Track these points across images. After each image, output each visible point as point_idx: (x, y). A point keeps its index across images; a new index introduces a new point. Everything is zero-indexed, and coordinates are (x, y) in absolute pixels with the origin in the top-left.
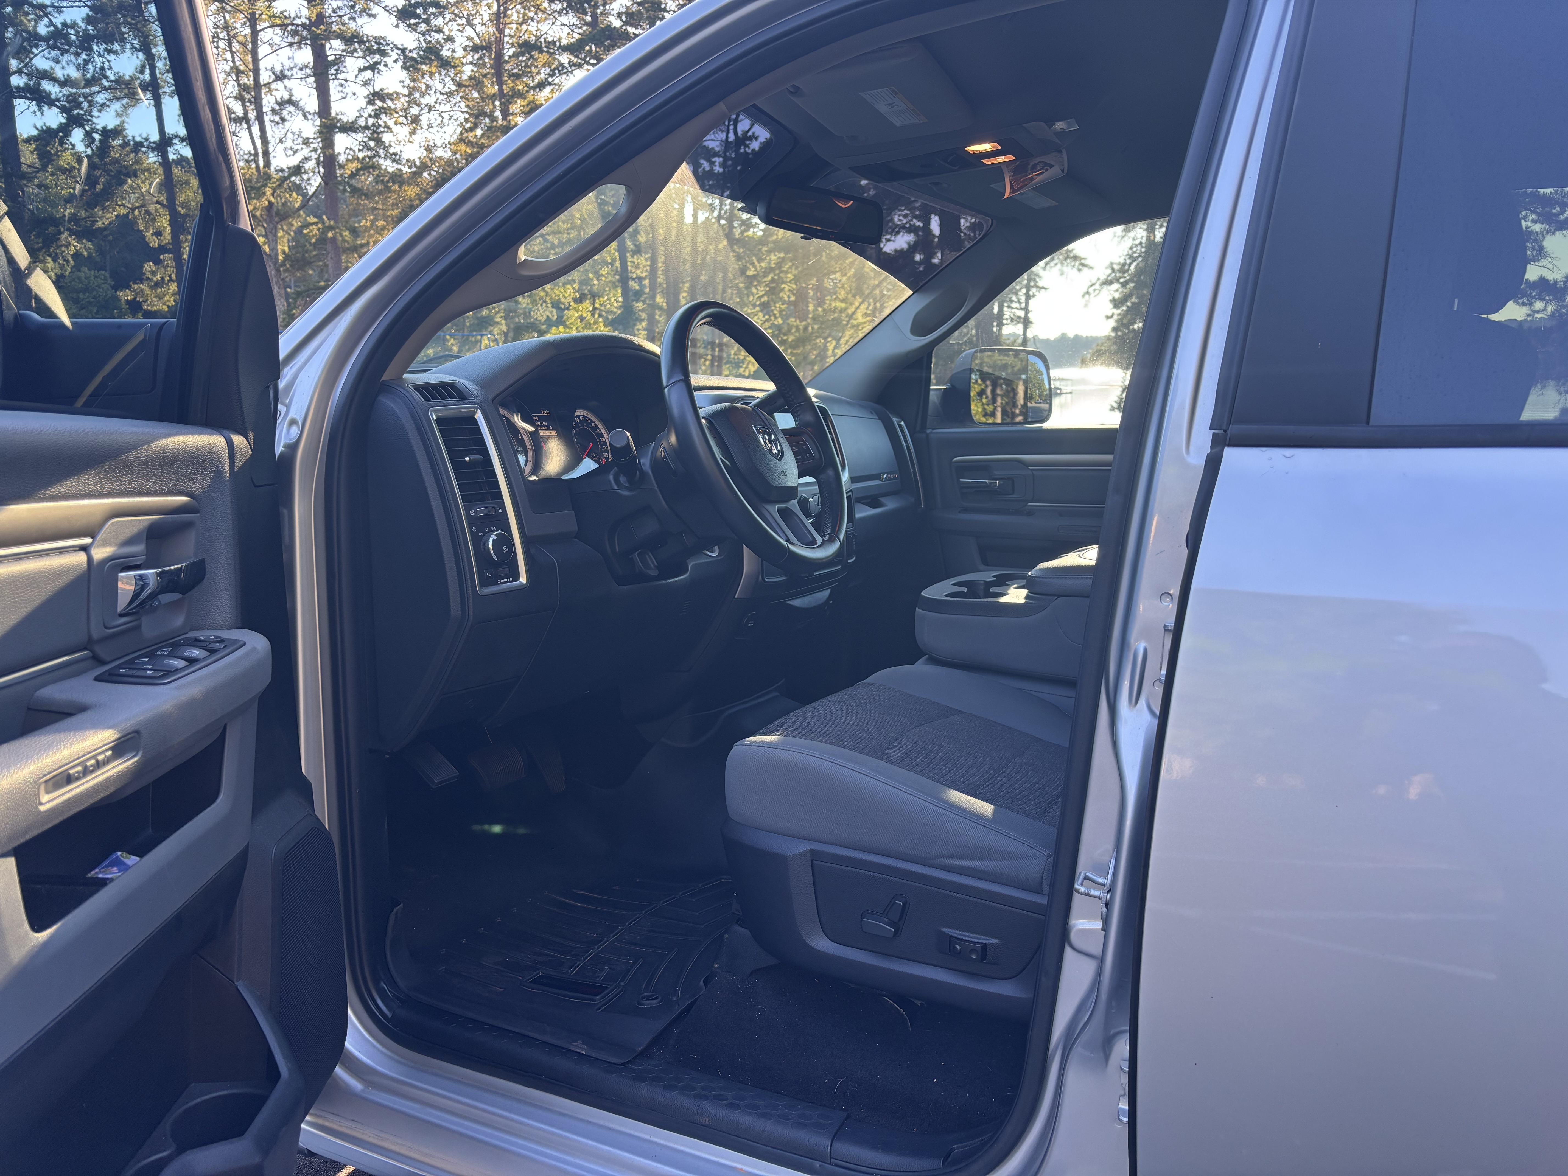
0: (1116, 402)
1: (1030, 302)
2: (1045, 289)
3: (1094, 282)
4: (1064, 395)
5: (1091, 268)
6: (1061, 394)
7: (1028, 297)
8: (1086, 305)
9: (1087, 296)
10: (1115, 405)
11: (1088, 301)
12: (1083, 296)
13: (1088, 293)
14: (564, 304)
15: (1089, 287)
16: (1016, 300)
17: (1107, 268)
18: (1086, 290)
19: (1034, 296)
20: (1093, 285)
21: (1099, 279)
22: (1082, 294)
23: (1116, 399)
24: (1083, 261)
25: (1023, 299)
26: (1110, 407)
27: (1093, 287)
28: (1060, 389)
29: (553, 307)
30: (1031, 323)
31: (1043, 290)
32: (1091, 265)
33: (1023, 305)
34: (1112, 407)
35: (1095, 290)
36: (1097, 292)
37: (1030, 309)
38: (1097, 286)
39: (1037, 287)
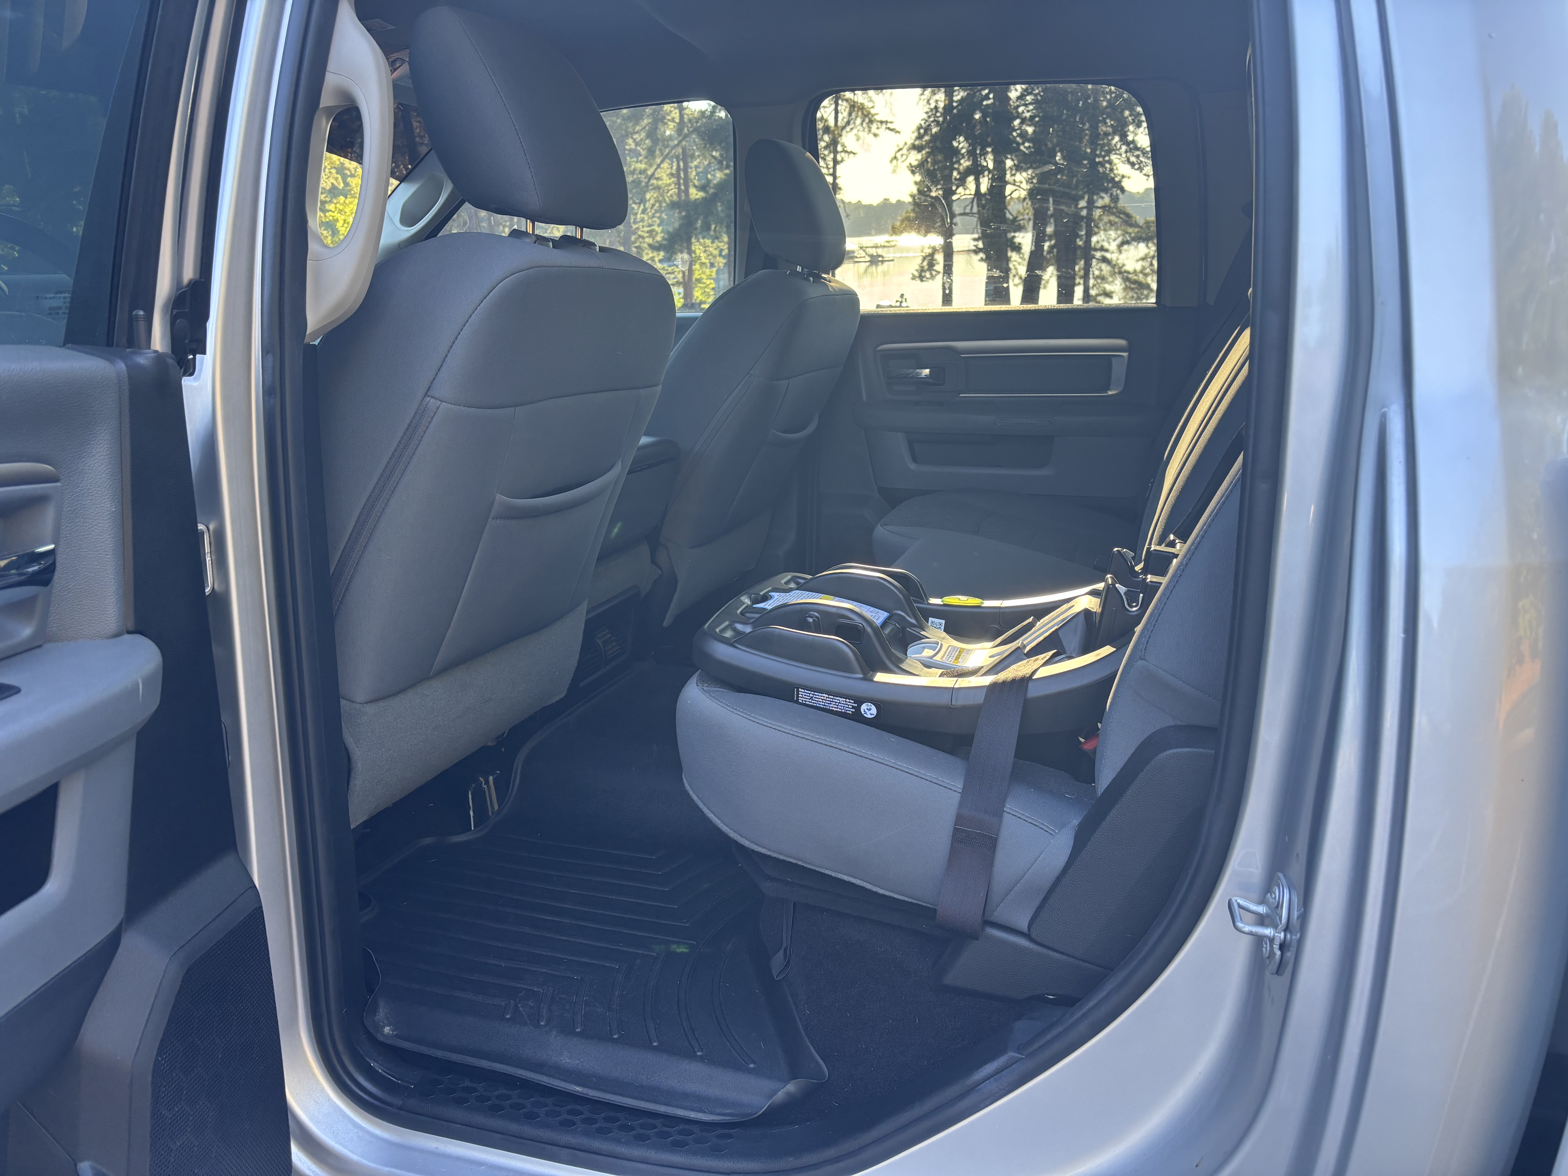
0: (917, 270)
1: (838, 167)
2: (854, 154)
3: (901, 147)
4: (886, 263)
5: (899, 132)
6: (882, 262)
7: (836, 162)
8: (894, 171)
9: (895, 161)
10: (916, 274)
11: (896, 166)
12: (891, 161)
13: (895, 158)
14: (349, 169)
15: (896, 153)
16: (825, 166)
17: (913, 132)
18: (894, 156)
19: (842, 161)
20: (900, 150)
21: (906, 144)
22: (890, 159)
23: (918, 268)
24: (889, 125)
25: (831, 164)
26: (911, 276)
27: (901, 152)
28: (882, 257)
29: (337, 173)
30: (840, 189)
31: (852, 155)
32: (897, 130)
33: (831, 171)
34: (913, 275)
35: (902, 155)
36: (905, 157)
37: (838, 174)
38: (905, 151)
39: (846, 152)
